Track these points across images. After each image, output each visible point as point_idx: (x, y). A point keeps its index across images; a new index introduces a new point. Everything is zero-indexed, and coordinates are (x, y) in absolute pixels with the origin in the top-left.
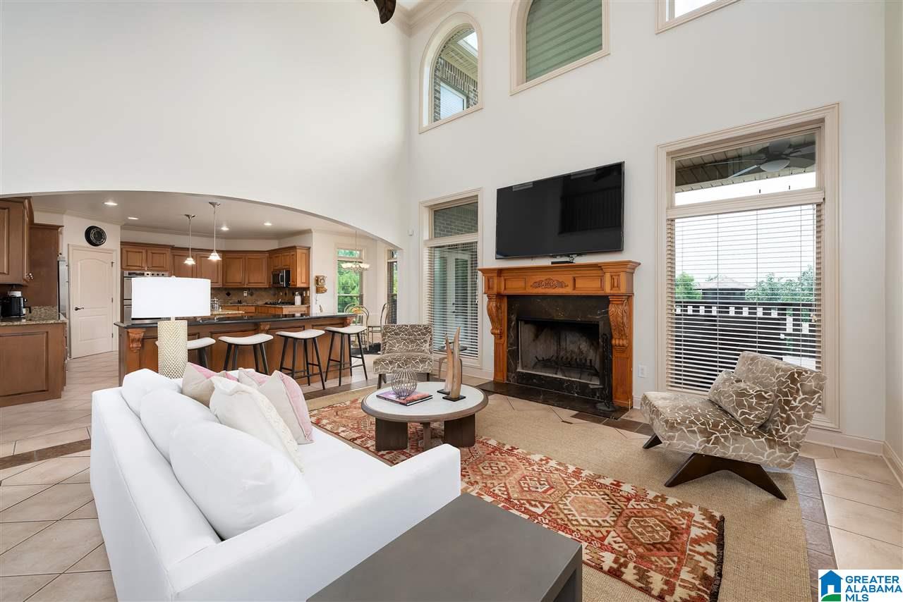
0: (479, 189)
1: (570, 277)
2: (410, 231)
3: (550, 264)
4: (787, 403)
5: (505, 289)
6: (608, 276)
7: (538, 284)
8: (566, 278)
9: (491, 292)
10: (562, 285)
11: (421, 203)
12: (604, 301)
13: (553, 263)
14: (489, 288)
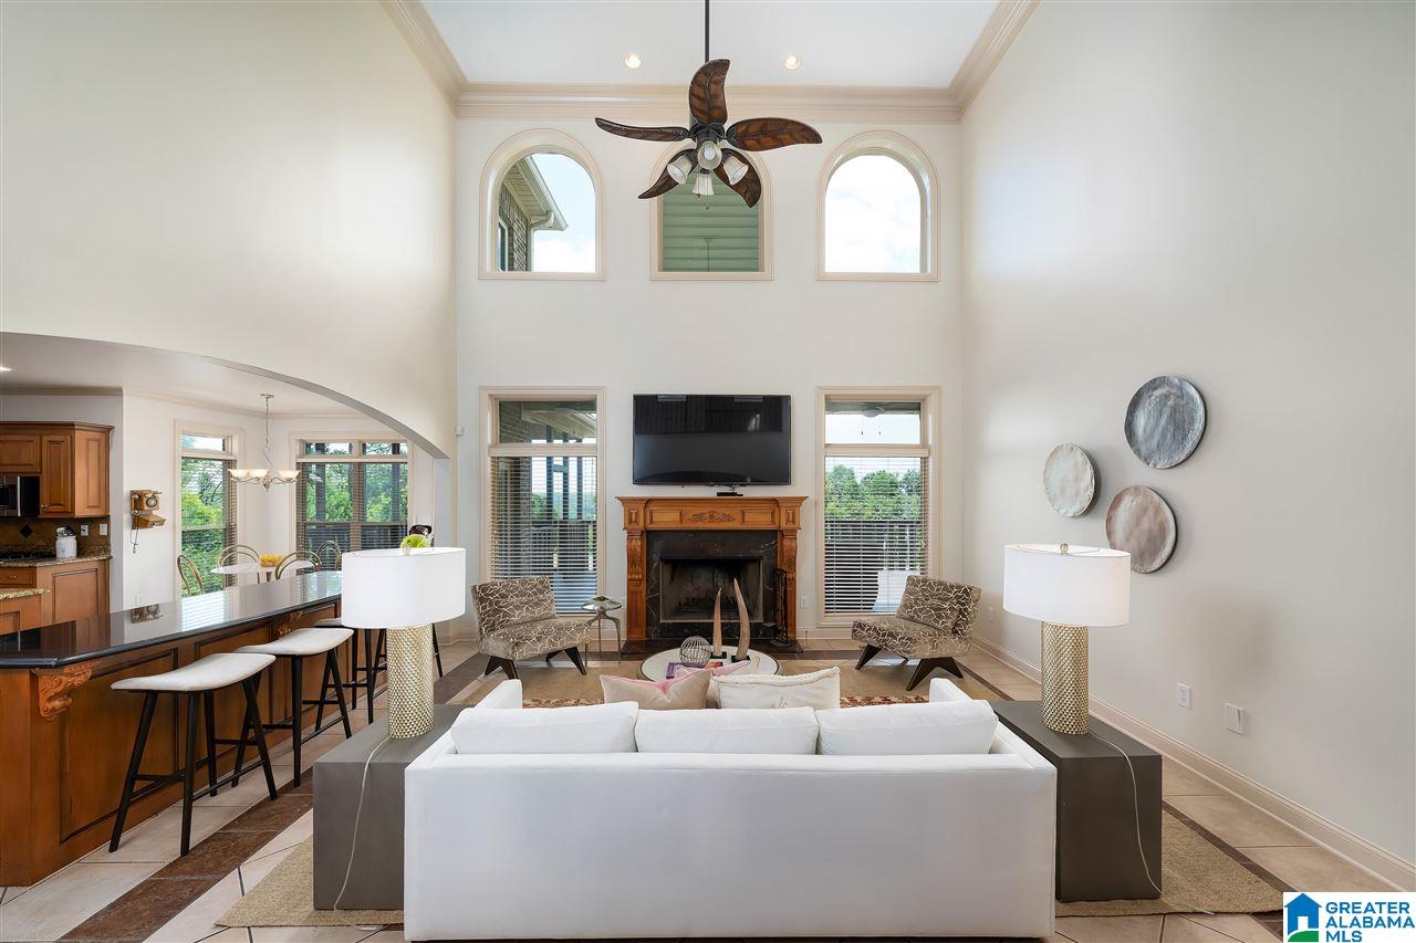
0: (600, 388)
1: (738, 510)
2: (458, 429)
3: (715, 495)
4: (966, 610)
5: (652, 521)
6: (783, 511)
7: (699, 517)
8: (735, 512)
9: (633, 526)
10: (730, 519)
11: (483, 388)
12: (774, 534)
13: (719, 494)
14: (631, 522)
